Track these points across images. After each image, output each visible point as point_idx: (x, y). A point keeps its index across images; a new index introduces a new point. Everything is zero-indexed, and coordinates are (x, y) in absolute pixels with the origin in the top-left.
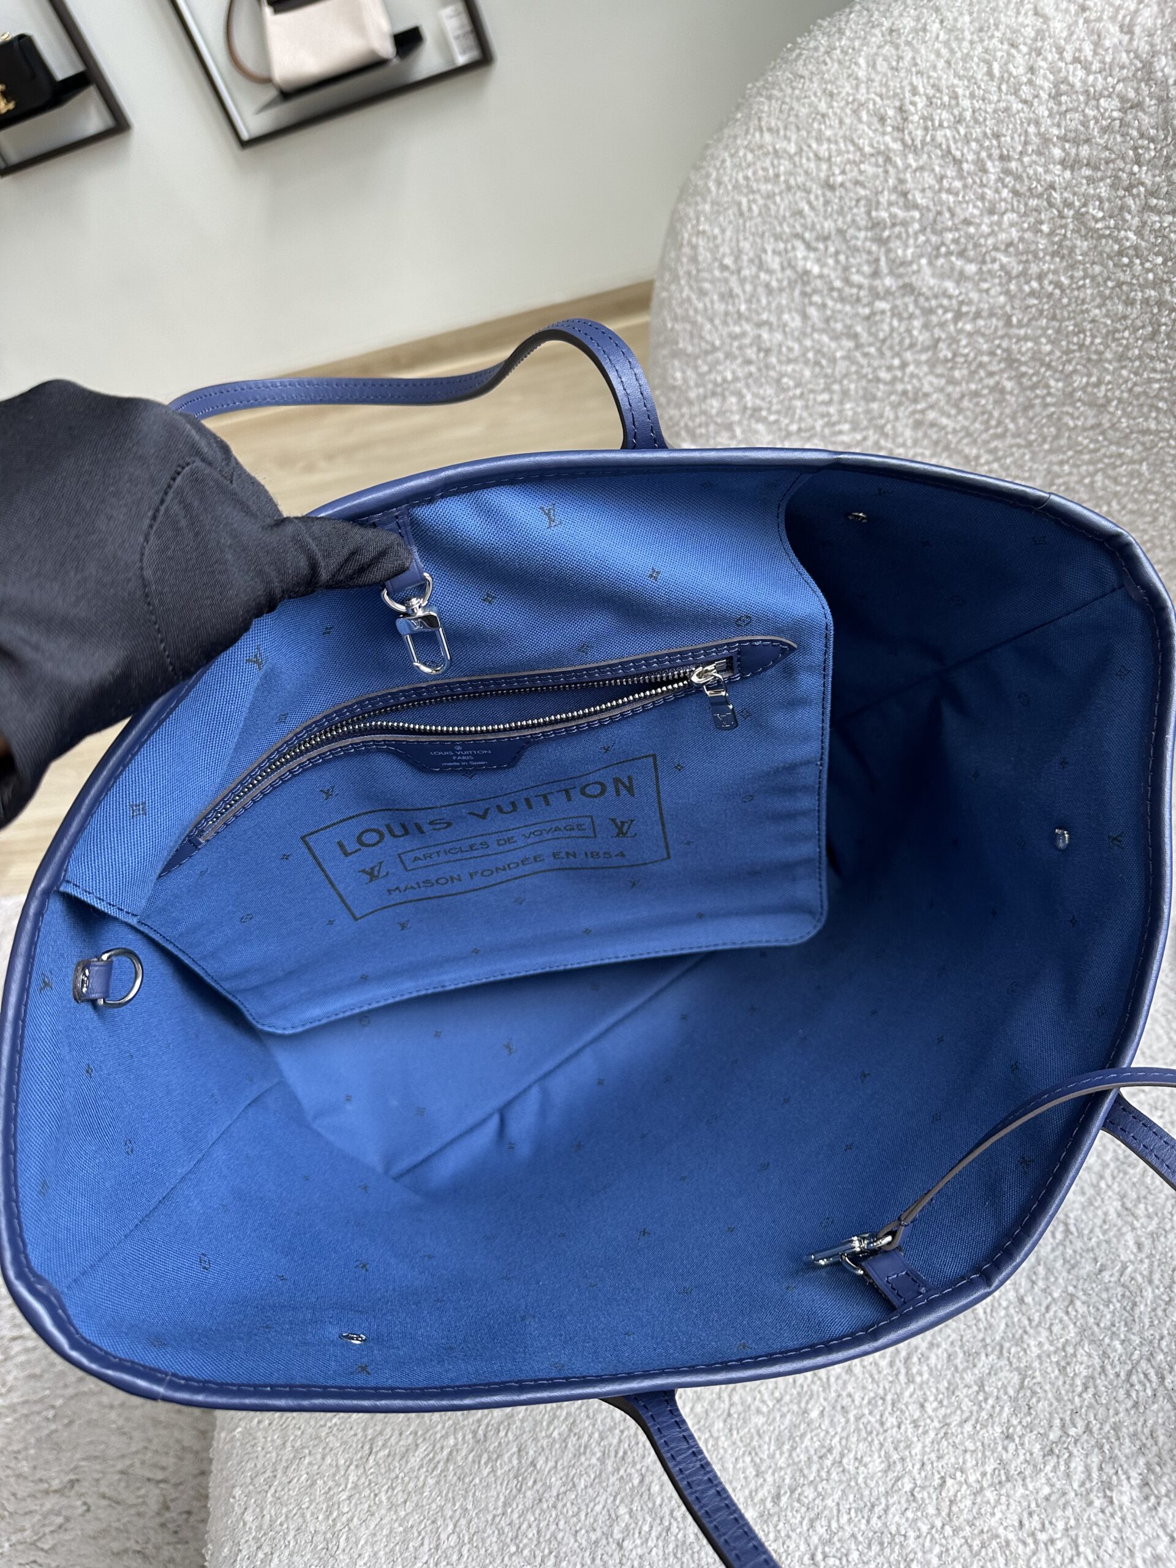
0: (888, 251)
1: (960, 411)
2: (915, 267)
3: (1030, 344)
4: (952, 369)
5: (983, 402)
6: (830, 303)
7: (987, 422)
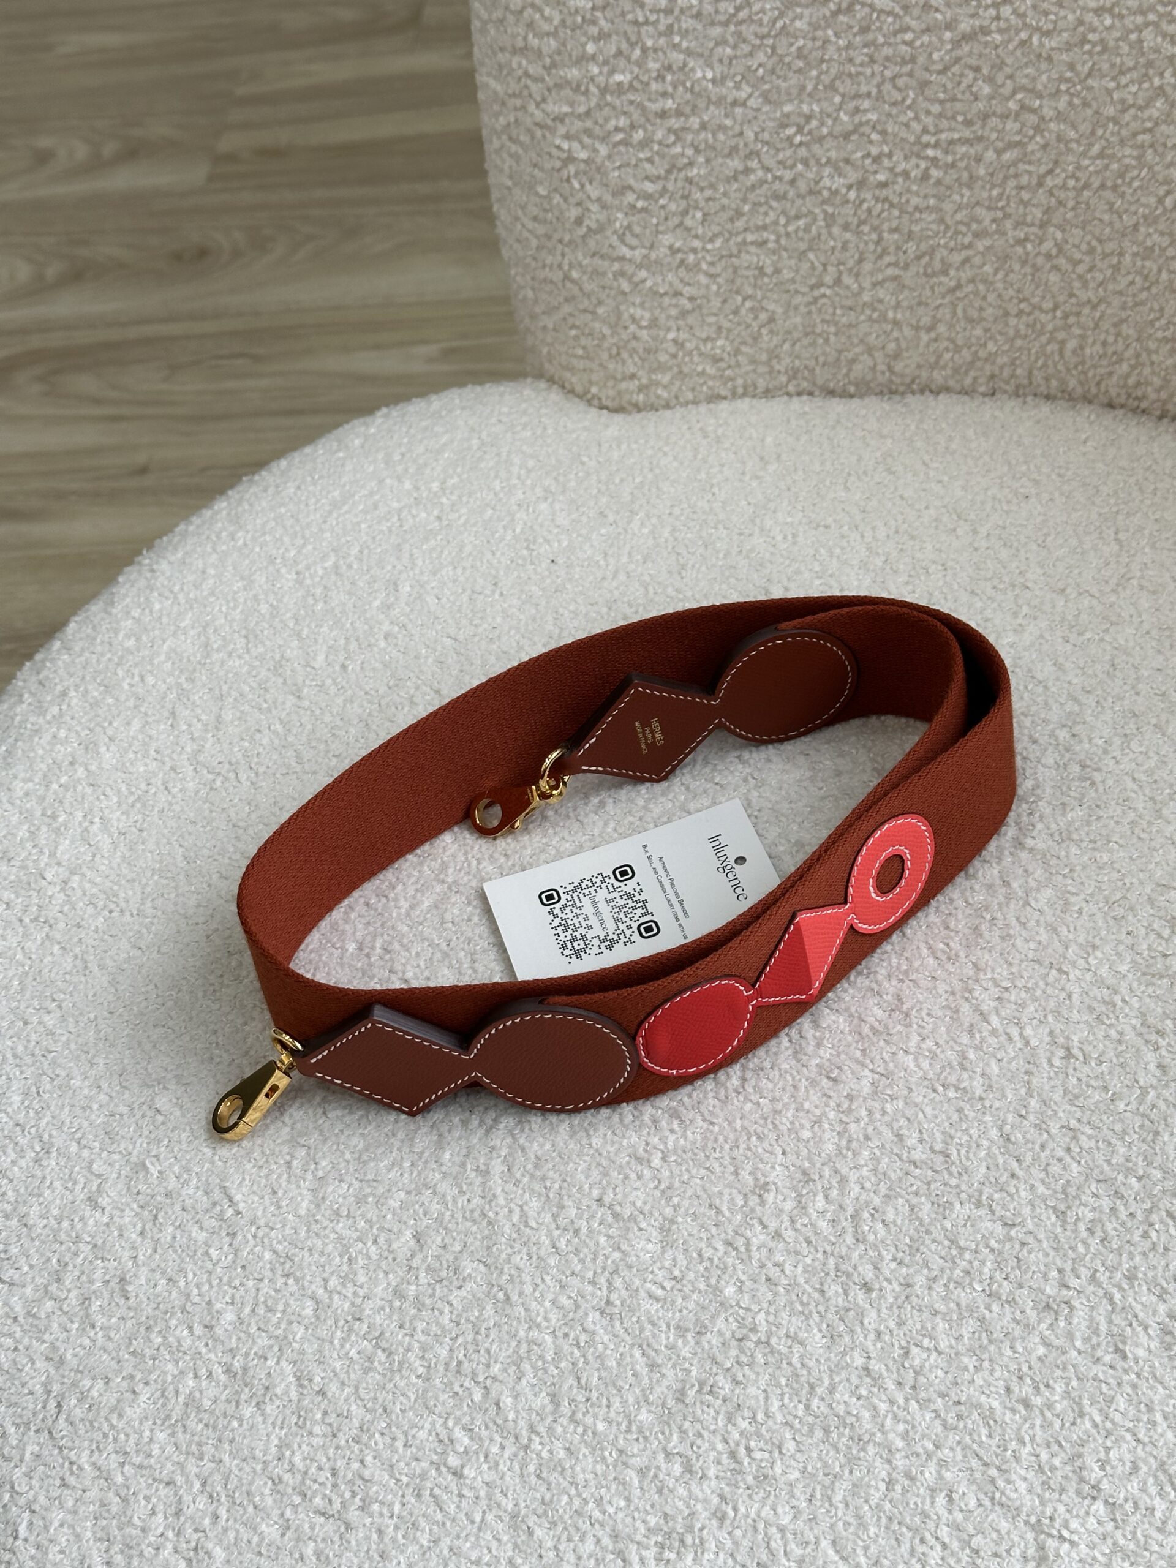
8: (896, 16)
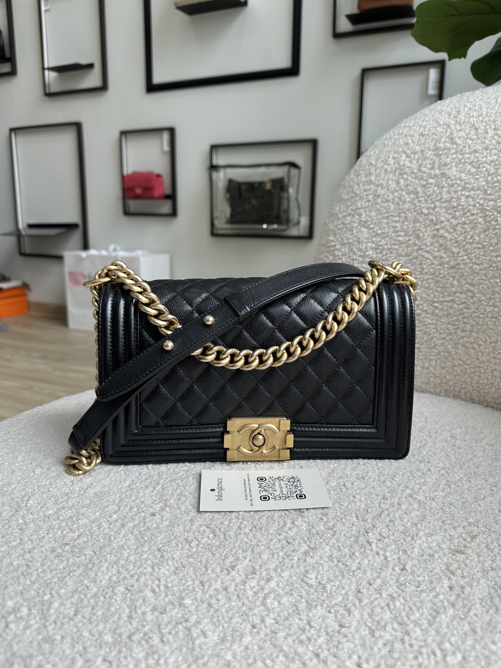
0: (440, 159)
1: (455, 230)
2: (449, 166)
3: (492, 203)
4: (456, 211)
5: (466, 227)
6: (410, 178)
7: (465, 237)
8: (431, 260)
